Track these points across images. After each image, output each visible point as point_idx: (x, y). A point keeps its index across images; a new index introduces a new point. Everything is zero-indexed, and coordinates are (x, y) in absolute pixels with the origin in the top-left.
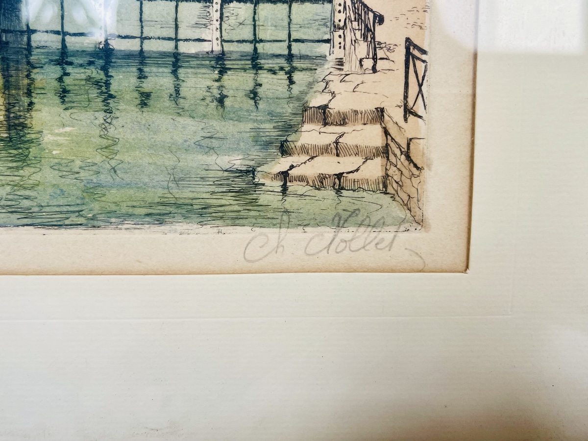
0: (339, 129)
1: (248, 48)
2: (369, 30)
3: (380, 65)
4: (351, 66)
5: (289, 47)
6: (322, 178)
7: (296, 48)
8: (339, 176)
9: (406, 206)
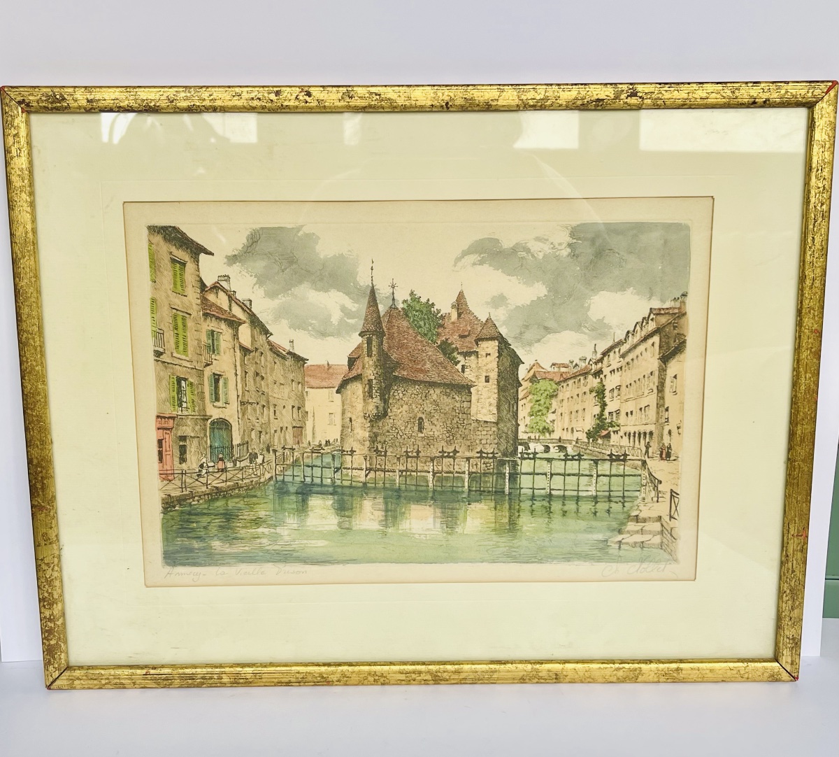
0: (643, 524)
1: (607, 494)
2: (655, 486)
3: (660, 499)
4: (648, 500)
6: (635, 543)
7: (626, 494)
8: (642, 542)
9: (670, 553)
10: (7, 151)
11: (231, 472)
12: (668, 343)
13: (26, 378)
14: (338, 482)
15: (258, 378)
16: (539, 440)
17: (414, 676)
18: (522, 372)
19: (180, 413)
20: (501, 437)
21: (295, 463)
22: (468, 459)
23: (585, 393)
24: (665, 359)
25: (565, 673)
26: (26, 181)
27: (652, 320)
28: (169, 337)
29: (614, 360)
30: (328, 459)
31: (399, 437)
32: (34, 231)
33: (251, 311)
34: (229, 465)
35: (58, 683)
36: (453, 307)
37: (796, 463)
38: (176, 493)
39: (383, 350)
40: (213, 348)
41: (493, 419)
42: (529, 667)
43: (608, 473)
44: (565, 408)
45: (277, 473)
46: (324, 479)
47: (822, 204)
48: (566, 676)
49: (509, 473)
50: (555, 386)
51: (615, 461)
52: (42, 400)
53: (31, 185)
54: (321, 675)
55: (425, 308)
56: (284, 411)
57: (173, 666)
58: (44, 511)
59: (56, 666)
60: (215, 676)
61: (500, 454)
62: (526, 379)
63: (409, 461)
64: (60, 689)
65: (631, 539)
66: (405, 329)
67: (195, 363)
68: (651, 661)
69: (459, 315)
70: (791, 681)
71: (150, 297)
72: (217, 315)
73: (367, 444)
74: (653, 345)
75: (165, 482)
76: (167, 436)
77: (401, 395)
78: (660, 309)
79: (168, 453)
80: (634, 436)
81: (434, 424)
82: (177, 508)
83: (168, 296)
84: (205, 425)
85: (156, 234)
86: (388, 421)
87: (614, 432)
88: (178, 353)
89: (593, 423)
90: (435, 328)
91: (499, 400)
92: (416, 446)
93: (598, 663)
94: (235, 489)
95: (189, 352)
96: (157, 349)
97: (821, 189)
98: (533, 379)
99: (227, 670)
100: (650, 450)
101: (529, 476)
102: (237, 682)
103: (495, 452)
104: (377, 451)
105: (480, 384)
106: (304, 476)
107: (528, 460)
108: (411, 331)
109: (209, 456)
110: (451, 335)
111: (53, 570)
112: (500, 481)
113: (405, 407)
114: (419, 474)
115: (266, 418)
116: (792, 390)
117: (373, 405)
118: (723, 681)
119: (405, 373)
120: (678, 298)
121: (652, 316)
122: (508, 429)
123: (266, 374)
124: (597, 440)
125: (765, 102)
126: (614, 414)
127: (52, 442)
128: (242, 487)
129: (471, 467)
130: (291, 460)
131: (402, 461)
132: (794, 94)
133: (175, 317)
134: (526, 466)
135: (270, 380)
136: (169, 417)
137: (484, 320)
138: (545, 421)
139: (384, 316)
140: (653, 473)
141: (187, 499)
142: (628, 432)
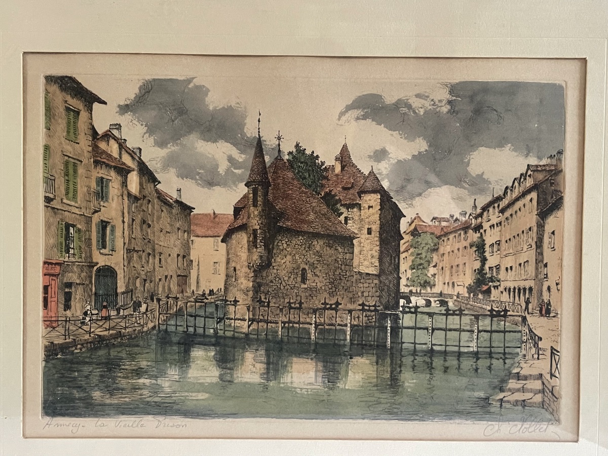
0: (524, 382)
1: (488, 350)
2: (535, 343)
3: (541, 356)
4: (529, 357)
5: (504, 350)
6: (517, 401)
7: (507, 350)
8: (524, 401)
9: (552, 413)
11: (115, 321)
12: (545, 199)
14: (221, 333)
15: (145, 226)
16: (420, 293)
18: (404, 225)
19: (67, 259)
20: (382, 290)
21: (179, 314)
22: (350, 311)
23: (465, 247)
24: (543, 214)
27: (530, 176)
28: (60, 183)
29: (494, 216)
30: (211, 309)
31: (282, 288)
33: (140, 159)
34: (113, 313)
36: (337, 159)
38: (59, 341)
39: (268, 200)
40: (102, 194)
41: (374, 271)
43: (489, 329)
44: (446, 263)
45: (160, 322)
46: (206, 329)
49: (391, 327)
50: (436, 240)
51: (496, 316)
55: (310, 160)
56: (169, 260)
62: (407, 232)
63: (291, 313)
65: (513, 397)
66: (290, 180)
67: (83, 210)
69: (343, 168)
71: (44, 144)
72: (107, 162)
73: (251, 294)
74: (531, 200)
75: (49, 329)
76: (53, 283)
77: (285, 245)
78: (537, 166)
79: (52, 299)
80: (514, 292)
81: (316, 275)
82: (59, 356)
83: (61, 143)
84: (91, 272)
85: (53, 84)
86: (271, 271)
87: (494, 287)
88: (67, 199)
89: (474, 278)
90: (319, 179)
91: (381, 252)
92: (299, 298)
94: (117, 338)
95: (79, 199)
96: (47, 195)
98: (415, 233)
100: (530, 306)
101: (410, 330)
103: (377, 305)
104: (260, 301)
105: (362, 236)
106: (187, 326)
107: (409, 315)
108: (296, 182)
109: (93, 304)
110: (335, 186)
112: (382, 335)
113: (289, 257)
114: (301, 326)
115: (151, 266)
117: (258, 254)
119: (290, 224)
120: (555, 156)
121: (529, 172)
122: (390, 282)
123: (153, 221)
124: (478, 295)
126: (494, 269)
128: (125, 336)
129: (353, 320)
130: (175, 310)
131: (284, 313)
133: (67, 164)
134: (407, 320)
135: (157, 227)
136: (56, 264)
137: (366, 173)
138: (426, 275)
139: (270, 167)
140: (533, 330)
141: (69, 347)
142: (508, 288)
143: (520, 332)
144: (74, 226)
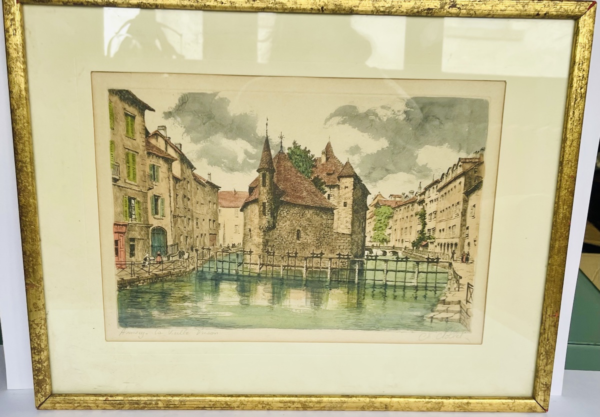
0: (448, 306)
2: (457, 280)
3: (460, 289)
4: (452, 289)
5: (436, 285)
6: (442, 318)
8: (447, 318)
9: (466, 326)
10: (6, 31)
11: (166, 264)
12: (470, 183)
13: (21, 194)
15: (186, 200)
16: (379, 247)
17: (289, 404)
18: (370, 200)
19: (130, 222)
20: (353, 245)
21: (211, 259)
22: (330, 259)
23: (412, 216)
24: (468, 193)
25: (392, 404)
26: (20, 53)
27: (460, 166)
28: (123, 168)
29: (433, 194)
30: (234, 257)
31: (283, 243)
32: (27, 90)
33: (181, 151)
34: (165, 259)
35: (44, 405)
36: (323, 153)
37: (554, 267)
38: (127, 278)
39: (274, 182)
40: (154, 176)
41: (348, 232)
42: (368, 399)
43: (425, 271)
44: (398, 226)
45: (198, 265)
46: (230, 271)
47: (581, 88)
48: (393, 406)
49: (358, 269)
50: (391, 211)
51: (431, 262)
52: (33, 210)
53: (25, 56)
54: (226, 403)
55: (303, 154)
56: (203, 223)
57: (125, 395)
58: (35, 287)
59: (43, 394)
60: (154, 403)
61: (352, 256)
62: (372, 205)
63: (290, 260)
64: (45, 409)
65: (440, 316)
66: (289, 168)
67: (141, 188)
68: (449, 398)
69: (327, 159)
70: (543, 412)
71: (110, 140)
72: (157, 154)
73: (261, 247)
74: (460, 183)
75: (120, 270)
76: (121, 238)
77: (285, 214)
78: (466, 159)
79: (122, 250)
80: (445, 246)
81: (307, 235)
82: (128, 288)
83: (122, 139)
84: (148, 231)
85: (114, 95)
86: (276, 231)
87: (431, 243)
88: (129, 180)
89: (417, 237)
90: (310, 167)
91: (353, 219)
92: (295, 250)
93: (414, 398)
94: (168, 276)
95: (137, 180)
96: (114, 176)
97: (581, 78)
98: (377, 205)
99: (162, 398)
100: (455, 256)
101: (372, 272)
102: (168, 406)
103: (349, 255)
104: (268, 252)
105: (340, 208)
106: (217, 268)
107: (372, 261)
108: (293, 169)
110: (321, 173)
111: (41, 328)
112: (352, 274)
113: (288, 222)
114: (296, 268)
115: (190, 227)
116: (553, 217)
117: (266, 220)
118: (498, 411)
119: (289, 199)
121: (460, 163)
122: (359, 239)
123: (191, 196)
124: (419, 248)
125: (545, 14)
126: (432, 231)
127: (40, 240)
128: (174, 275)
129: (332, 265)
130: (208, 257)
131: (285, 259)
132: (566, 9)
133: (127, 155)
134: (370, 265)
135: (194, 201)
136: (123, 225)
137: (344, 163)
138: (384, 234)
139: (275, 158)
140: (456, 272)
141: (135, 282)
142: (440, 243)
143: (447, 273)
144: (134, 199)
